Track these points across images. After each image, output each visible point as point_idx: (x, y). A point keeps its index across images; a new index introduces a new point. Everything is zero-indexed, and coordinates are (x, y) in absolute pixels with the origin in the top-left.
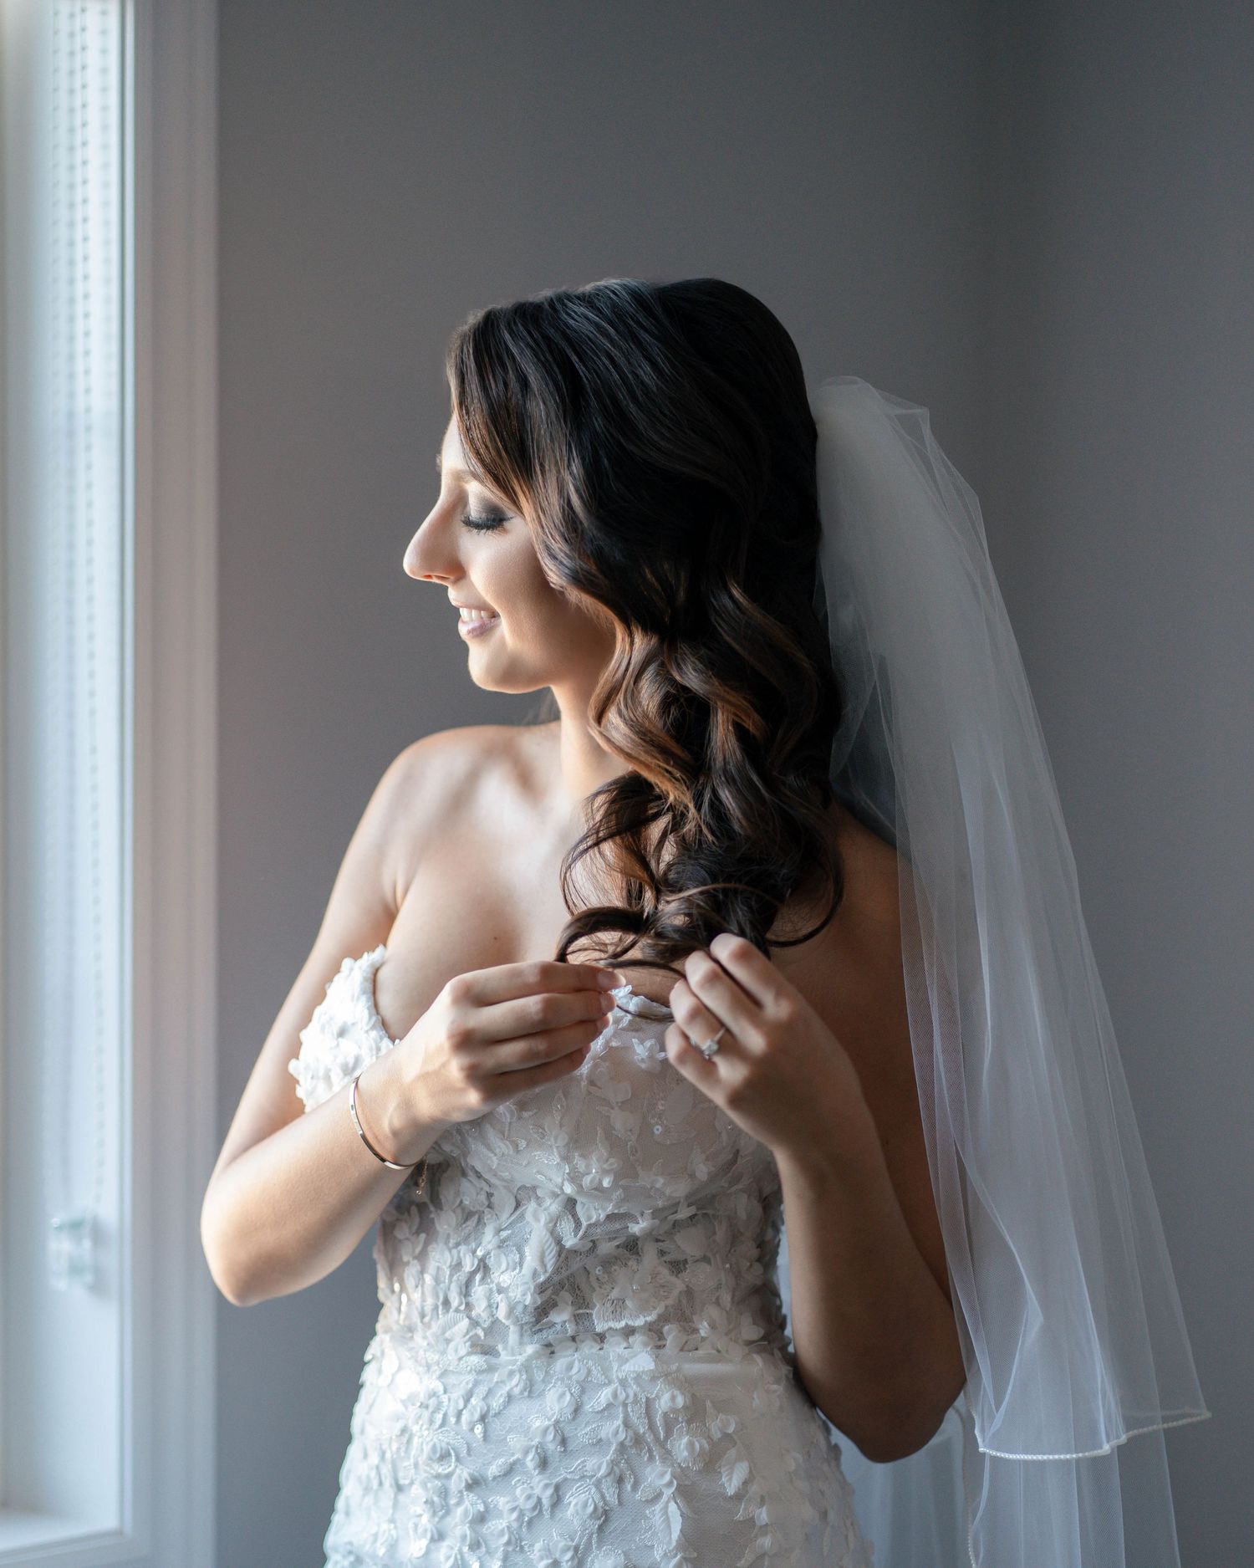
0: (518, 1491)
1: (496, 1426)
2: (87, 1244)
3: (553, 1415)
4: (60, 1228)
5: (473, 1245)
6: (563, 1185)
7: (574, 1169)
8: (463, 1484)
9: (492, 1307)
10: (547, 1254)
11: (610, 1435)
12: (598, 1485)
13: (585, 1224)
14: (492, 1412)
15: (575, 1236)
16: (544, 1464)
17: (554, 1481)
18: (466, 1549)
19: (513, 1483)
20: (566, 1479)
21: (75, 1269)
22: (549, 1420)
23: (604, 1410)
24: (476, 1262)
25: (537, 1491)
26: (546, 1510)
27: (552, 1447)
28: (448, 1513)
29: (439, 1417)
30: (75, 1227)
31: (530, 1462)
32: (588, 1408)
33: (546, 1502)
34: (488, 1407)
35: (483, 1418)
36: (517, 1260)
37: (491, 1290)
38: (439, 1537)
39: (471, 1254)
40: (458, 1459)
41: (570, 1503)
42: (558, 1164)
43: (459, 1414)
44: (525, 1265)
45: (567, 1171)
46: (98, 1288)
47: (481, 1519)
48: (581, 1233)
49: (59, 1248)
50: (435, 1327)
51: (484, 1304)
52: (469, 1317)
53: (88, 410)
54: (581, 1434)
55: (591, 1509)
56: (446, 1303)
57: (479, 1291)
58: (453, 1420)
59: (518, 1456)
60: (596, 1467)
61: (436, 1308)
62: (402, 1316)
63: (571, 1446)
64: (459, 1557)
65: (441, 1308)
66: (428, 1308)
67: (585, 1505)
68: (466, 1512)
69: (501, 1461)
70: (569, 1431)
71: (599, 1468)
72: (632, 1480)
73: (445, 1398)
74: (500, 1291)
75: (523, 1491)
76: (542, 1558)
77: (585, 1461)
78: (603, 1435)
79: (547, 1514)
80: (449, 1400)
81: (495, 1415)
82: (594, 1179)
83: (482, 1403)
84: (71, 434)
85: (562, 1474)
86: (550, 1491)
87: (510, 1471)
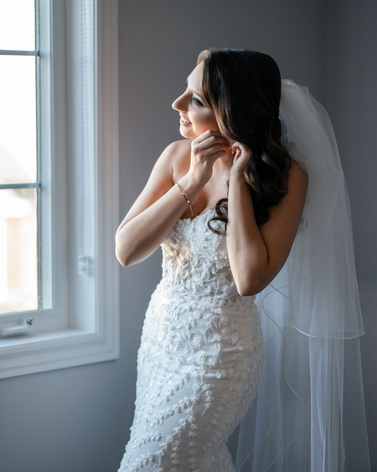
0: (183, 333)
1: (180, 316)
2: (87, 263)
3: (194, 317)
4: (80, 259)
5: (189, 270)
6: (214, 257)
7: (218, 253)
8: (171, 329)
9: (191, 285)
10: (208, 275)
11: (207, 325)
12: (202, 336)
13: (218, 269)
14: (180, 313)
15: (215, 271)
16: (190, 328)
17: (192, 333)
18: (169, 343)
19: (182, 331)
20: (194, 333)
21: (84, 269)
22: (194, 318)
23: (207, 319)
24: (189, 274)
25: (187, 334)
26: (189, 339)
27: (193, 324)
28: (167, 334)
29: (169, 311)
30: (84, 259)
31: (187, 327)
32: (203, 318)
33: (189, 337)
34: (180, 312)
35: (178, 314)
36: (200, 275)
37: (192, 281)
38: (165, 338)
39: (188, 272)
40: (171, 322)
41: (194, 339)
42: (214, 252)
43: (173, 312)
44: (201, 277)
45: (217, 254)
46: (90, 274)
47: (174, 337)
48: (216, 271)
49: (81, 264)
50: (175, 287)
51: (189, 284)
52: (184, 287)
53: (86, 57)
54: (200, 323)
55: (199, 341)
56: (180, 283)
57: (188, 281)
58: (171, 313)
59: (184, 325)
60: (202, 332)
61: (177, 283)
62: (168, 283)
63: (198, 325)
64: (168, 345)
65: (178, 283)
66: (175, 282)
67: (198, 340)
68: (170, 335)
69: (180, 325)
70: (198, 322)
71: (203, 332)
72: (210, 336)
73: (171, 307)
74: (194, 282)
75: (184, 333)
76: (186, 350)
77: (200, 330)
78: (206, 325)
79: (189, 340)
80: (172, 308)
81: (181, 314)
82: (223, 257)
83: (178, 311)
84: (82, 63)
85: (194, 332)
86: (190, 335)
87: (182, 327)
